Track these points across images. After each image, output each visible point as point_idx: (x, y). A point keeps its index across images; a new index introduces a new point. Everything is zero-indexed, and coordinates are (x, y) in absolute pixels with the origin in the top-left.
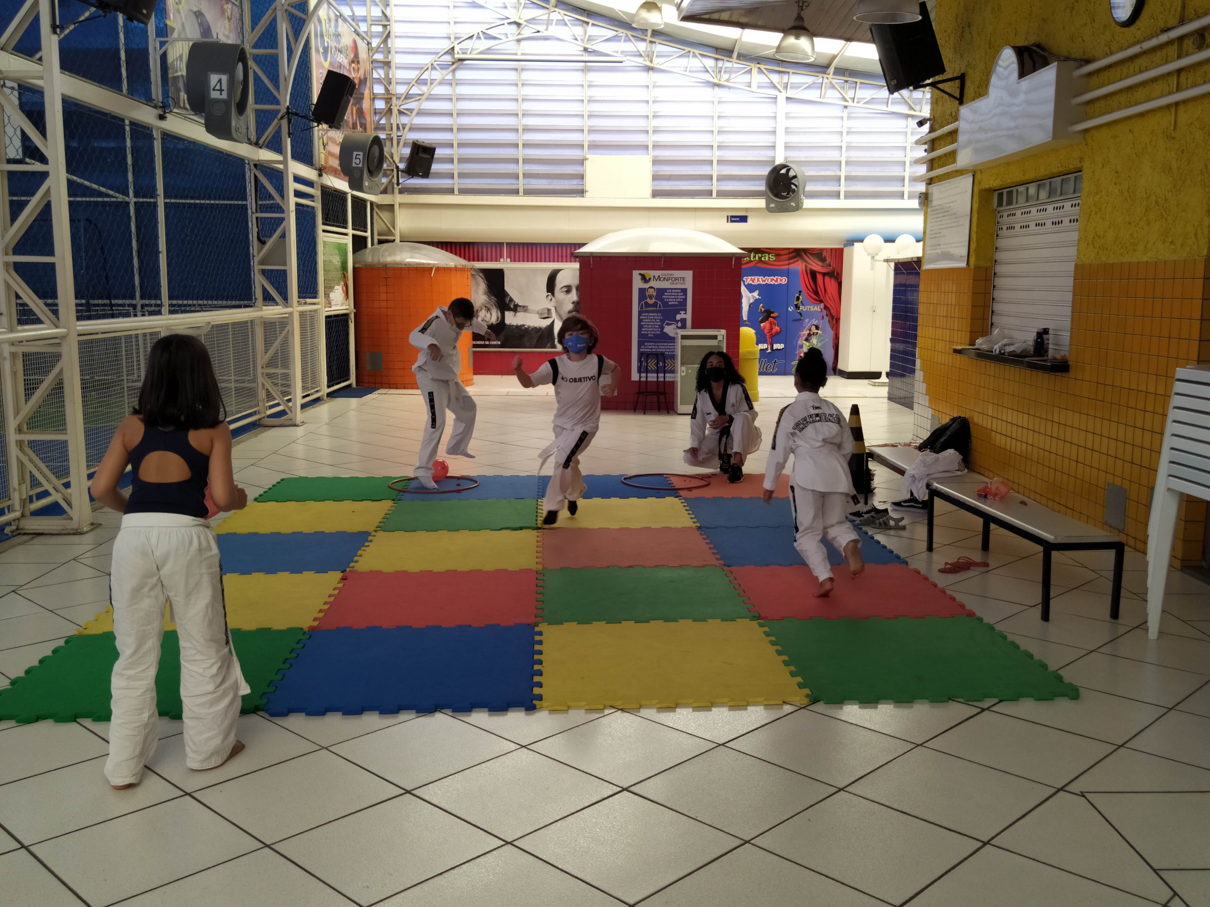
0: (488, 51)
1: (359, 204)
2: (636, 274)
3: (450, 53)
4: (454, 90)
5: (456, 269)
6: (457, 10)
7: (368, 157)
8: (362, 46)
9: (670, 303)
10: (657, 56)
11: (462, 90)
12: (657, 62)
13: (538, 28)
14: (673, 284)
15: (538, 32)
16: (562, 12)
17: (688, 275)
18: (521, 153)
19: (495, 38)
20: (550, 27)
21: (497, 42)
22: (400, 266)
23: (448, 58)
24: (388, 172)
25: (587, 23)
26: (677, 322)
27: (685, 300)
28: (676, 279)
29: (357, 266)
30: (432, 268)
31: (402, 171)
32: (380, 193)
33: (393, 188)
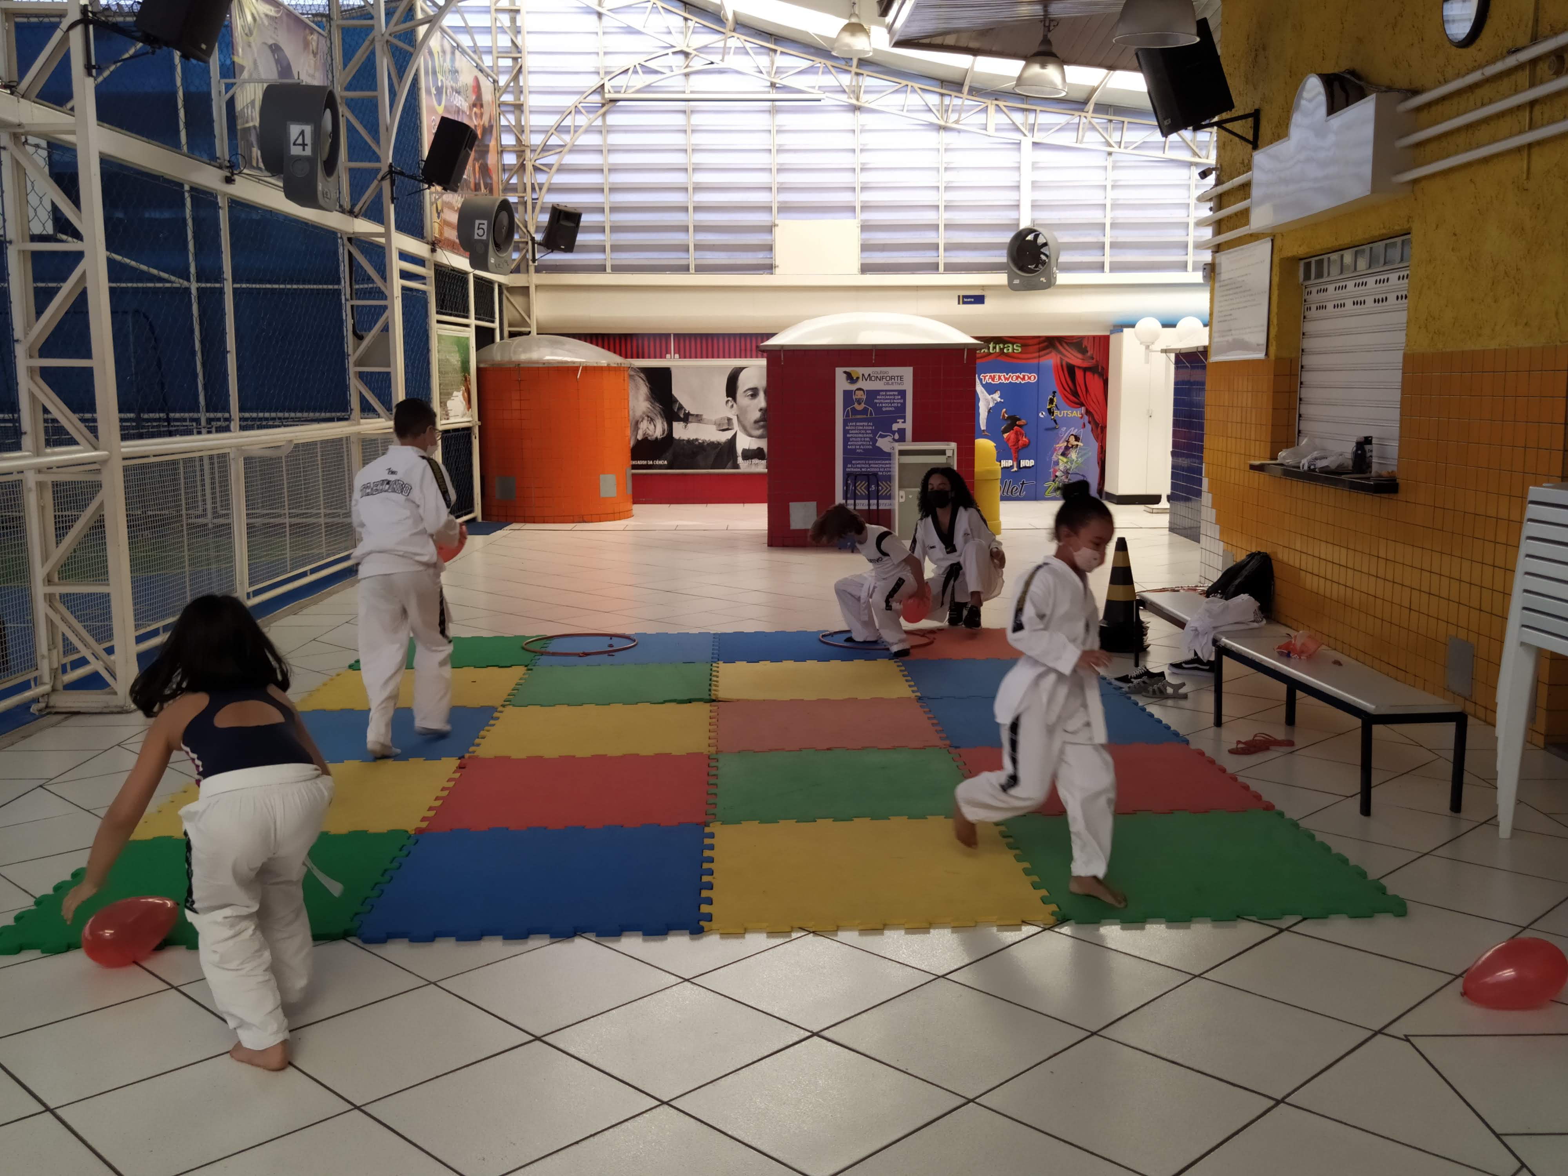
0: (648, 88)
1: (484, 287)
2: (840, 372)
3: (599, 92)
4: (605, 140)
5: (609, 368)
6: (607, 36)
7: (495, 227)
8: (486, 85)
9: (884, 409)
10: (865, 92)
11: (615, 139)
12: (865, 100)
13: (712, 58)
14: (888, 384)
15: (712, 63)
16: (743, 37)
17: (907, 373)
18: (692, 218)
19: (656, 72)
20: (726, 57)
21: (659, 77)
22: (537, 365)
23: (597, 98)
24: (521, 245)
25: (775, 51)
26: (894, 433)
27: (904, 405)
28: (891, 378)
29: (482, 366)
30: (578, 367)
31: (539, 244)
32: (511, 272)
33: (528, 266)
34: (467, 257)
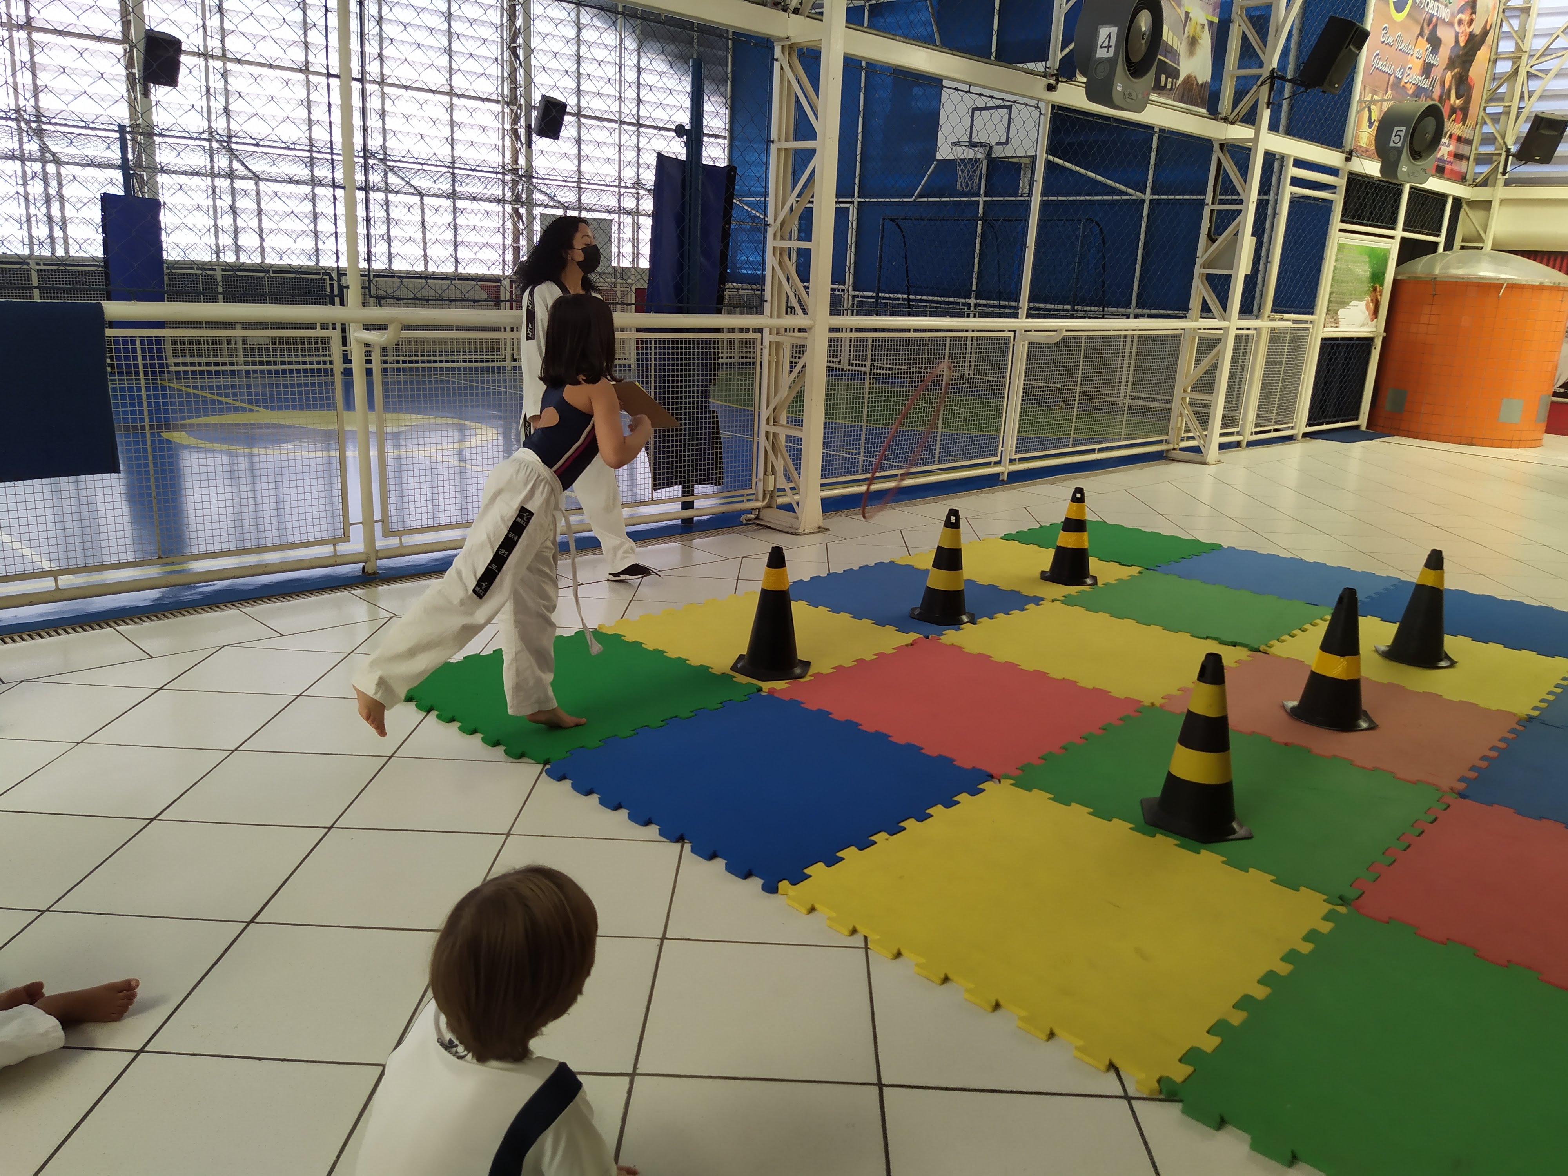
5: (1541, 287)
7: (1414, 134)
22: (1455, 280)
24: (1494, 158)
29: (1399, 278)
30: (1503, 284)
31: (1514, 155)
32: (1476, 186)
33: (1497, 179)
34: (1379, 165)
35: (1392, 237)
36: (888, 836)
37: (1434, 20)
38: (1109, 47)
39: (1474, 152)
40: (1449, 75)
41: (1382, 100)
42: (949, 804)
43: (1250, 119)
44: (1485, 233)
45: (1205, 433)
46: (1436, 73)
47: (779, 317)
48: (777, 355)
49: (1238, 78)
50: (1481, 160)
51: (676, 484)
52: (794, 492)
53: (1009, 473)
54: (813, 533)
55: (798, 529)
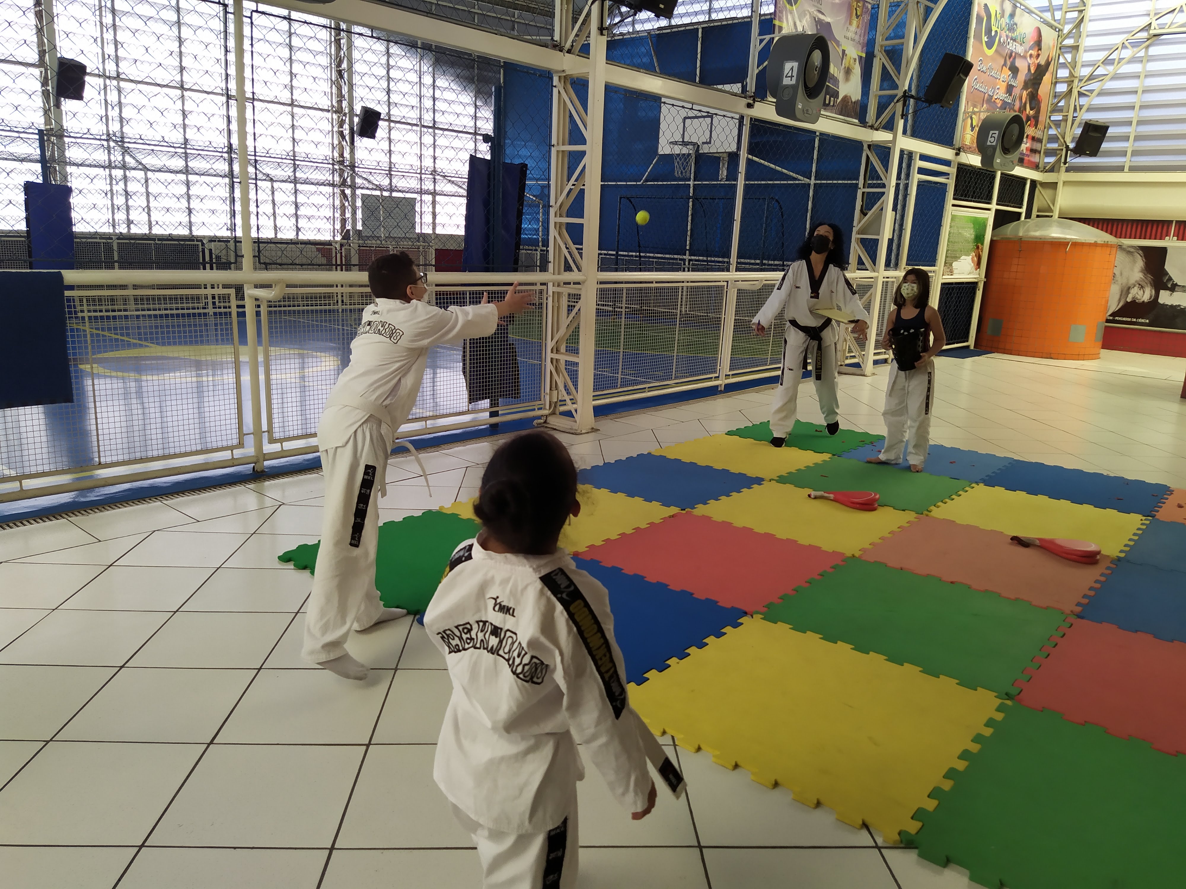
1: (1014, 182)
3: (1147, 30)
4: (1144, 67)
5: (1096, 244)
11: (1153, 66)
22: (1035, 240)
29: (995, 239)
30: (1069, 243)
31: (1071, 150)
32: (1046, 172)
33: (1060, 167)
34: (980, 158)
35: (989, 209)
36: (678, 660)
37: (1013, 54)
38: (792, 76)
39: (1043, 148)
40: (1025, 93)
41: (980, 112)
42: (719, 635)
43: (889, 126)
44: (1054, 205)
45: (863, 353)
46: (1016, 91)
47: (559, 274)
48: (558, 301)
49: (880, 97)
50: (1050, 153)
51: (486, 398)
52: (573, 401)
53: (725, 385)
54: (588, 433)
55: (576, 430)
